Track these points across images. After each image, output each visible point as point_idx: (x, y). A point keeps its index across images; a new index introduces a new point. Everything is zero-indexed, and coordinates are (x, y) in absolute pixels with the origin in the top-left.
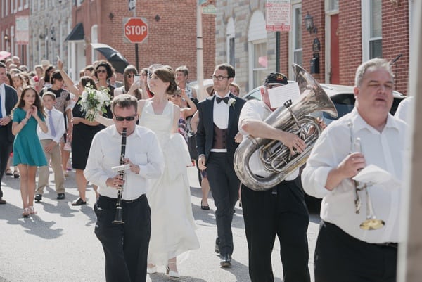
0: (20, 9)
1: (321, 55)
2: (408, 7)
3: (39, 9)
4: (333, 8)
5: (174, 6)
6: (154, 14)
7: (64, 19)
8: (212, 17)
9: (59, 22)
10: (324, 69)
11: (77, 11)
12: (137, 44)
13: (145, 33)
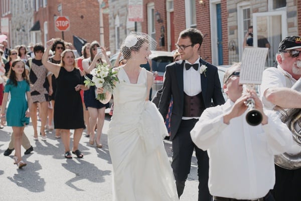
0: (6, 14)
1: (165, 36)
2: (209, 7)
3: (16, 13)
4: (171, 8)
5: (92, 10)
6: (80, 15)
7: (29, 19)
8: (107, 15)
9: (27, 21)
10: (167, 44)
11: (36, 14)
12: (63, 32)
13: (68, 25)
